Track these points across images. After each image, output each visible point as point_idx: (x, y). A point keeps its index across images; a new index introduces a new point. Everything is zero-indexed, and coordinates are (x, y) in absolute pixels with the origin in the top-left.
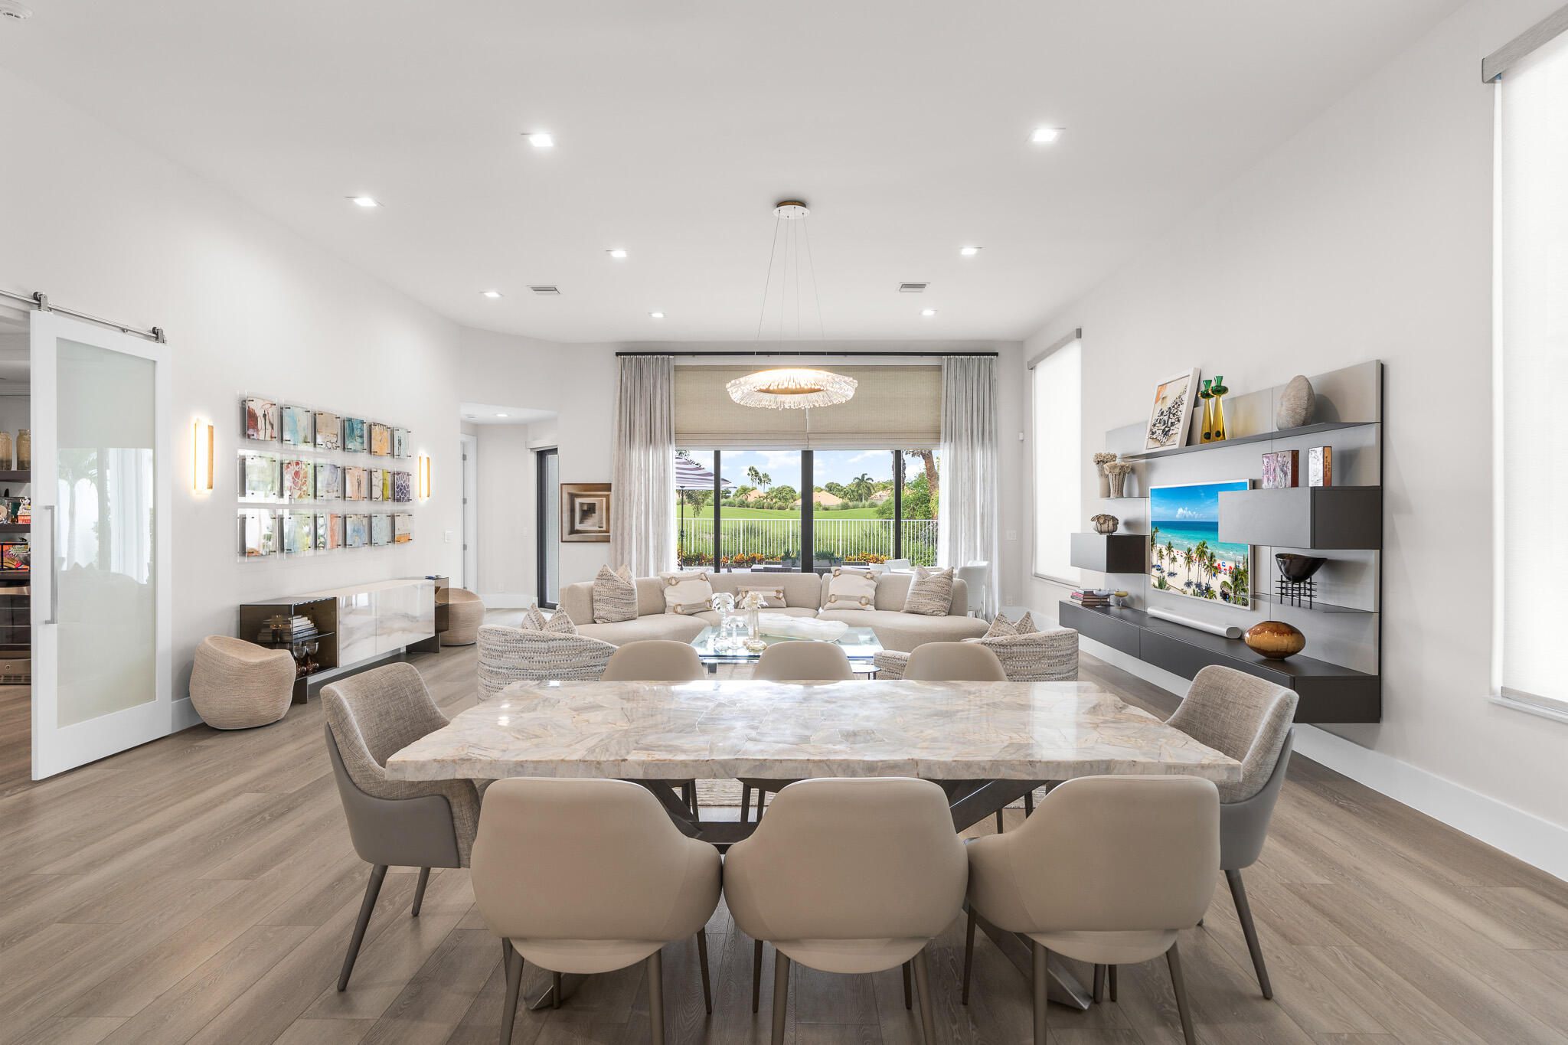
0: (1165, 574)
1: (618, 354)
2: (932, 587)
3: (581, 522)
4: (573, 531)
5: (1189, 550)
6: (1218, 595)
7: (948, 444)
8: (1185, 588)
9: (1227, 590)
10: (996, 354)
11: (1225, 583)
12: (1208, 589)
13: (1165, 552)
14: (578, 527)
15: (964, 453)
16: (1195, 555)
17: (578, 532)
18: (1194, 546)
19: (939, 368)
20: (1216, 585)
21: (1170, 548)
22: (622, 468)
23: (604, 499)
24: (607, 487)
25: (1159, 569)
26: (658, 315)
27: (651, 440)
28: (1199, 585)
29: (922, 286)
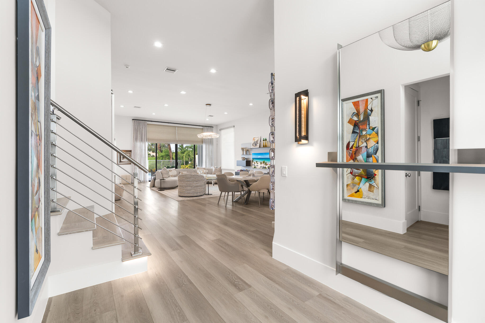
0: (256, 166)
1: (133, 120)
2: (218, 170)
3: (123, 160)
4: (120, 162)
5: (261, 162)
6: (267, 168)
7: (204, 143)
8: (260, 168)
9: (269, 167)
10: (213, 127)
11: (269, 166)
12: (265, 167)
13: (255, 163)
14: (122, 160)
15: (207, 146)
16: (262, 163)
17: (122, 162)
18: (262, 162)
19: (203, 129)
20: (267, 167)
21: (257, 162)
22: (134, 146)
23: (129, 154)
24: (131, 151)
25: (254, 165)
26: (154, 114)
27: (142, 140)
28: (263, 167)
29: (213, 116)
